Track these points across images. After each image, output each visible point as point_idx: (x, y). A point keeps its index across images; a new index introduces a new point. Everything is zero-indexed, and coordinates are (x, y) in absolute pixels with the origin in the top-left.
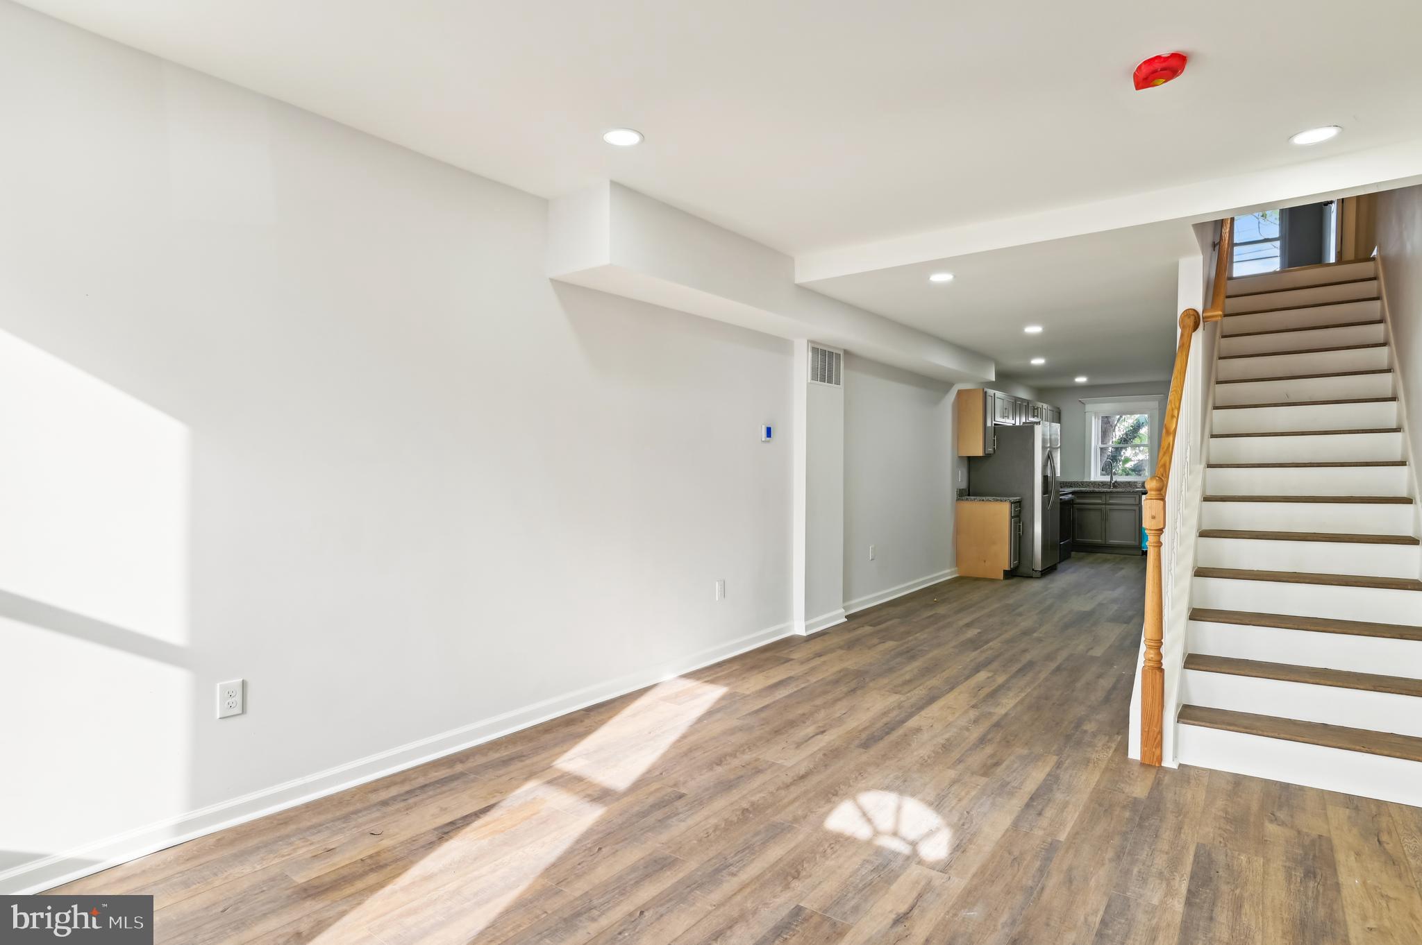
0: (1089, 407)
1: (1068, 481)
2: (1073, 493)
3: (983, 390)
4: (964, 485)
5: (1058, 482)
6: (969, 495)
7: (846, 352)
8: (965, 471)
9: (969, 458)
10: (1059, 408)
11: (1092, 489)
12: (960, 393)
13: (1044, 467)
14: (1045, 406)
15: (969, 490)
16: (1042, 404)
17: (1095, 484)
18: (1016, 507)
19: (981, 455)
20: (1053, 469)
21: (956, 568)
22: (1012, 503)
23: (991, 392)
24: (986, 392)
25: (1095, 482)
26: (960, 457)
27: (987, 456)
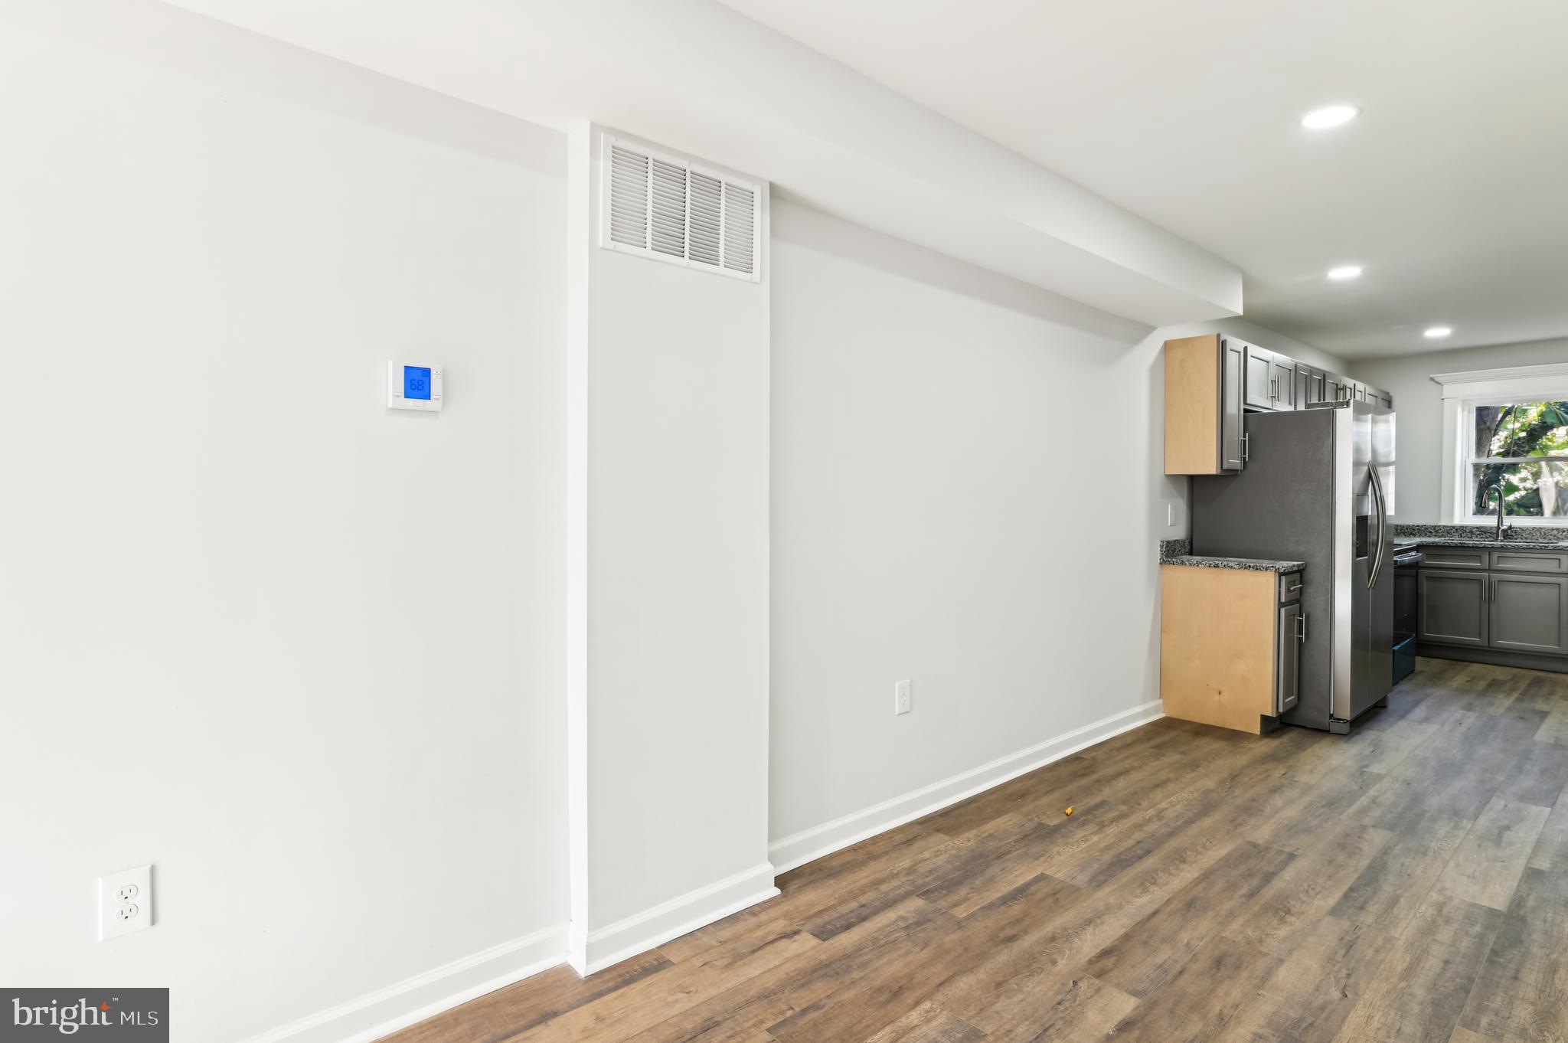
0: (1449, 390)
1: (1411, 523)
2: (1419, 548)
3: (1218, 336)
4: (1179, 533)
5: (1390, 526)
6: (1191, 553)
7: (776, 193)
8: (1182, 505)
9: (1192, 479)
10: (1388, 394)
11: (1456, 541)
12: (1168, 346)
13: (1359, 497)
14: (1360, 386)
15: (1191, 543)
16: (1354, 381)
17: (1461, 530)
18: (1289, 584)
19: (1215, 473)
20: (1380, 502)
21: (1161, 701)
22: (1281, 575)
23: (1235, 343)
24: (1224, 343)
25: (1462, 527)
26: (1166, 475)
27: (1227, 476)
